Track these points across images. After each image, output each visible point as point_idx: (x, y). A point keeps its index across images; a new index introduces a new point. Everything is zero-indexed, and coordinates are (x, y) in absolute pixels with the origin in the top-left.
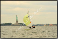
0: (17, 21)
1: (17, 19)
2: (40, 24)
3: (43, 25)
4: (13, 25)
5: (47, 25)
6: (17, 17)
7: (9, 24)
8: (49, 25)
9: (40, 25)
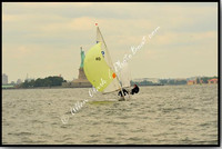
2: (172, 78)
3: (184, 82)
4: (71, 85)
5: (198, 82)
6: (82, 53)
7: (55, 82)
8: (205, 80)
9: (172, 82)
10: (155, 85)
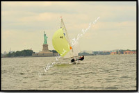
0: (45, 46)
1: (46, 41)
3: (108, 53)
5: (117, 53)
8: (122, 52)
10: (90, 55)
